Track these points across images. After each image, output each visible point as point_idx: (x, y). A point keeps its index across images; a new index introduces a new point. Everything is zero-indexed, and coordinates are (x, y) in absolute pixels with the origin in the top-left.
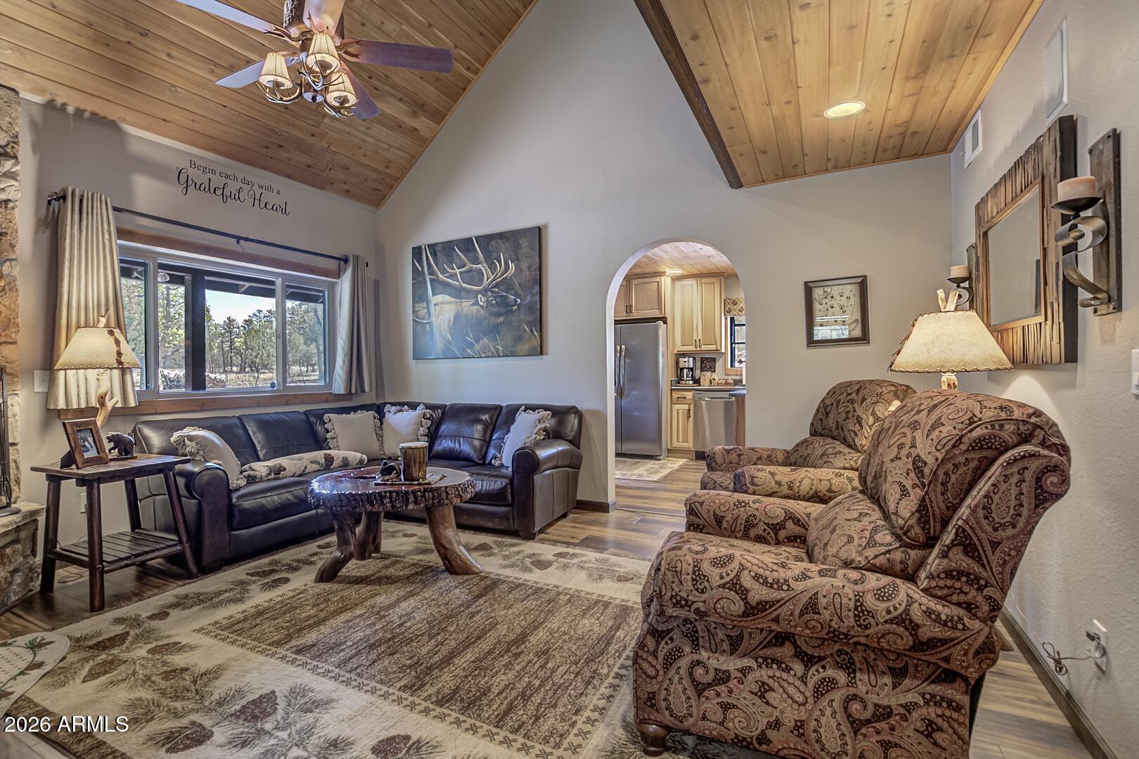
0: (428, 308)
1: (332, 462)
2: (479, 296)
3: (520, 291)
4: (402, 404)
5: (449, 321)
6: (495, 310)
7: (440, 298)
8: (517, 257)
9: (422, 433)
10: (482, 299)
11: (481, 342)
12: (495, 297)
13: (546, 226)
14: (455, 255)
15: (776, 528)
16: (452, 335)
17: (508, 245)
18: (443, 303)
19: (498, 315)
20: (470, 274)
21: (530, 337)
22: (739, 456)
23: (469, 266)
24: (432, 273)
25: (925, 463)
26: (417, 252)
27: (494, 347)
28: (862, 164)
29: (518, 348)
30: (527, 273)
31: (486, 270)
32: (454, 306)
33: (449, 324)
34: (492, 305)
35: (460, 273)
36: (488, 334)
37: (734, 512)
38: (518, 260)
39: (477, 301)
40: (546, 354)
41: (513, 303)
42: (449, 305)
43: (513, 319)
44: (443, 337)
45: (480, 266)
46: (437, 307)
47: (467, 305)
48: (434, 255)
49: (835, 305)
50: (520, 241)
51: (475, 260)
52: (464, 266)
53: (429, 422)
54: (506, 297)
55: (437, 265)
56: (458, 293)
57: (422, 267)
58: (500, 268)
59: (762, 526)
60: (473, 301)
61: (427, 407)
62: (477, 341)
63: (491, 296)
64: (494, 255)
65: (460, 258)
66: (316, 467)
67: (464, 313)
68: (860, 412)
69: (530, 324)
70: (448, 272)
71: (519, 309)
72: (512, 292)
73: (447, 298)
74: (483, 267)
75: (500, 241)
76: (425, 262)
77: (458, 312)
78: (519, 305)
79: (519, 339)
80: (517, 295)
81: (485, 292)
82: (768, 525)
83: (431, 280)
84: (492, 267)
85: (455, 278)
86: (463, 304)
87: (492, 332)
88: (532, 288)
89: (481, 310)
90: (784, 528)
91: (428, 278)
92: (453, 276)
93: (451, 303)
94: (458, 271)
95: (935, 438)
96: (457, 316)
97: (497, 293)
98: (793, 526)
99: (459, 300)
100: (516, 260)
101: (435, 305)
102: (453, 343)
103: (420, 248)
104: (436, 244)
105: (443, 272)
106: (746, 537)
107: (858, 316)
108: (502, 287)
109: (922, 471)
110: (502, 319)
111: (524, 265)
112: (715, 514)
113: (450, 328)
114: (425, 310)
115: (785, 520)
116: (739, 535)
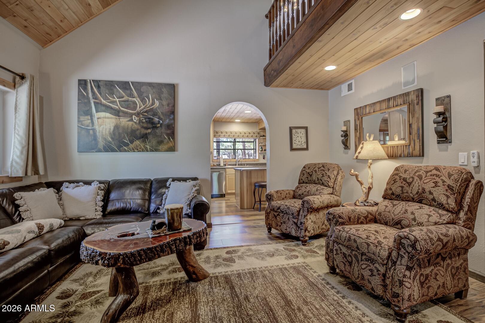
0: (92, 119)
1: (43, 229)
2: (134, 116)
3: (162, 117)
4: (78, 182)
5: (110, 129)
6: (145, 125)
7: (102, 114)
8: (161, 98)
9: (100, 199)
10: (135, 119)
11: (134, 143)
12: (145, 118)
13: (177, 85)
14: (115, 90)
15: (366, 218)
16: (112, 138)
17: (154, 90)
18: (106, 118)
19: (147, 128)
20: (127, 103)
21: (168, 142)
22: (281, 193)
23: (126, 98)
24: (95, 97)
25: (453, 187)
26: (83, 83)
27: (144, 146)
28: (312, 88)
29: (160, 147)
30: (167, 107)
31: (138, 102)
32: (114, 120)
33: (109, 131)
34: (143, 123)
35: (119, 101)
36: (140, 139)
37: (353, 214)
38: (161, 100)
39: (132, 119)
40: (177, 151)
41: (157, 123)
42: (110, 120)
43: (157, 131)
44: (105, 139)
45: (135, 99)
46: (99, 120)
47: (124, 121)
48: (98, 87)
49: (299, 136)
50: (163, 90)
51: (131, 95)
52: (123, 97)
53: (103, 192)
54: (152, 119)
55: (100, 94)
56: (117, 113)
57: (87, 94)
58: (149, 103)
59: (362, 218)
60: (129, 119)
61: (100, 182)
62: (132, 142)
63: (142, 117)
64: (145, 95)
65: (119, 92)
66: (32, 235)
67: (122, 125)
68: (328, 174)
69: (168, 135)
70: (109, 99)
71: (161, 126)
72: (157, 116)
73: (108, 115)
74: (137, 100)
75: (149, 88)
76: (90, 90)
77: (117, 124)
78: (161, 124)
79: (160, 142)
80: (159, 118)
81: (138, 114)
82: (363, 217)
83: (94, 103)
84: (143, 100)
85: (115, 104)
86: (121, 120)
87: (142, 137)
88: (169, 116)
89: (134, 124)
90: (368, 217)
91: (92, 101)
92: (113, 102)
93: (111, 118)
94: (117, 100)
95: (453, 179)
96: (116, 127)
97: (147, 116)
98: (370, 216)
99: (117, 117)
100: (160, 99)
101: (98, 118)
102: (113, 143)
103: (85, 81)
104: (100, 81)
105: (106, 99)
106: (358, 223)
107: (305, 141)
108: (150, 113)
109: (453, 190)
110: (149, 131)
111: (165, 103)
112: (348, 216)
113: (110, 134)
114: (90, 121)
115: (368, 215)
116: (356, 223)
